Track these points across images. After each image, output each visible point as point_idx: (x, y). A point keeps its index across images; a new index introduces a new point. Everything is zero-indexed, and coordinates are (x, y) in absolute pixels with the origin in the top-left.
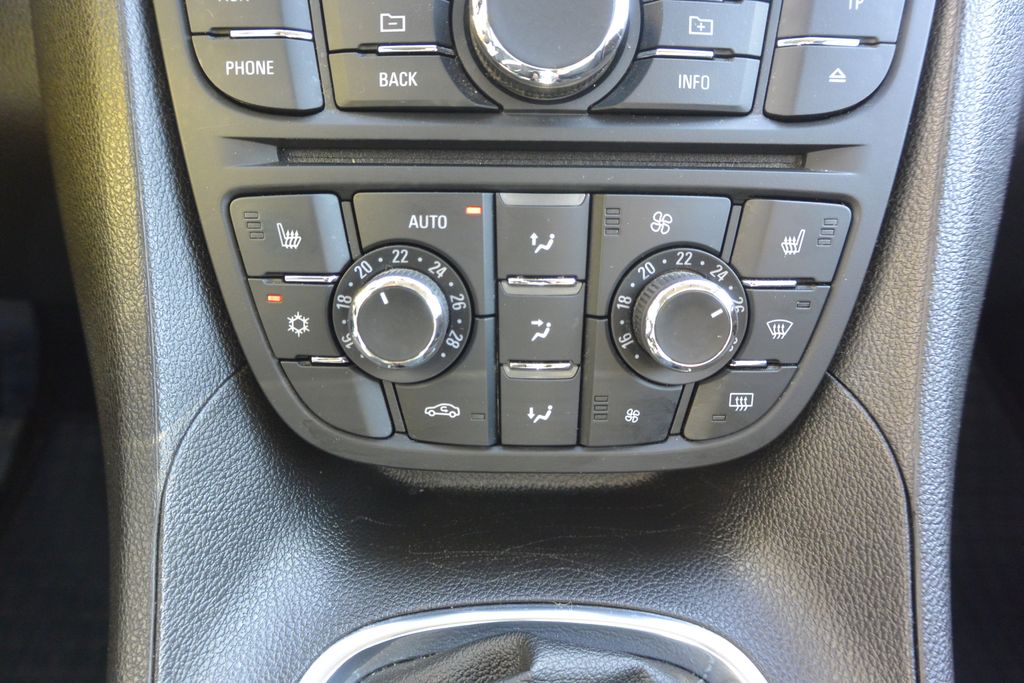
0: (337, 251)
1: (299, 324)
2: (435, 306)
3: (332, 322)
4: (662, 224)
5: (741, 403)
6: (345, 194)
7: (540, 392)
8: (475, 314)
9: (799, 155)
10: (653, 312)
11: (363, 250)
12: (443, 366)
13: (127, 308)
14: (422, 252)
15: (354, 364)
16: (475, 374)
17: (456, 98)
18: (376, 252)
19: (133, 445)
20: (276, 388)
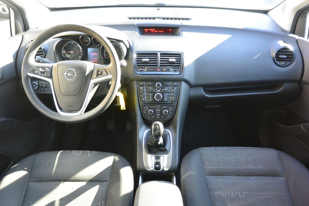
0: (147, 108)
1: (145, 112)
2: (153, 111)
3: (147, 112)
4: (164, 107)
5: (169, 117)
6: (148, 106)
7: (158, 116)
8: (154, 112)
9: (172, 104)
10: (164, 112)
11: (148, 108)
12: (153, 114)
13: (137, 112)
14: (152, 109)
15: (148, 114)
16: (155, 115)
17: (154, 101)
18: (149, 109)
19: (137, 118)
20: (144, 116)
